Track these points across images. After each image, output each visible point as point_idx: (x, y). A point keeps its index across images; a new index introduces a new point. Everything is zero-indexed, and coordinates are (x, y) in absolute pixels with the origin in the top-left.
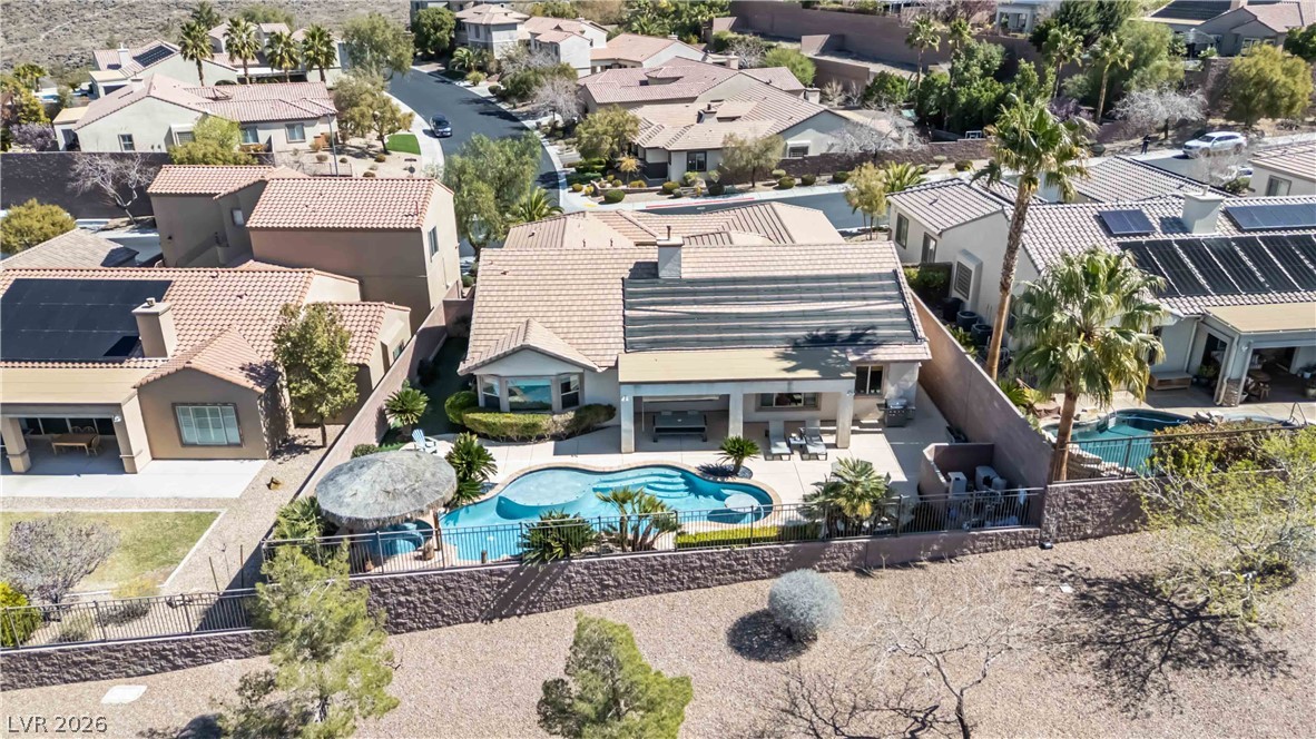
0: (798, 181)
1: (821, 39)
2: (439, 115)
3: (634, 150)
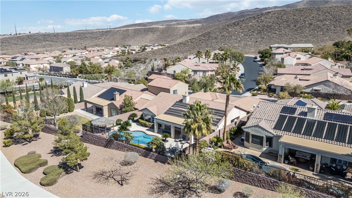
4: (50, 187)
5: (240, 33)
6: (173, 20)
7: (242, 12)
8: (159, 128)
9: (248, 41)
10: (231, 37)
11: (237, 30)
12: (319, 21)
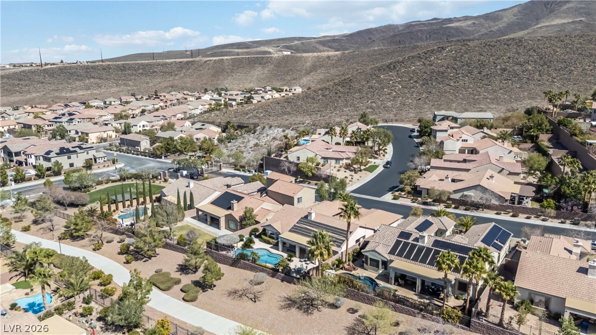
0: (453, 206)
1: (564, 152)
4: (193, 303)
5: (397, 84)
6: (296, 38)
7: (411, 25)
8: (283, 246)
9: (408, 98)
10: (383, 89)
11: (392, 78)
12: (517, 65)
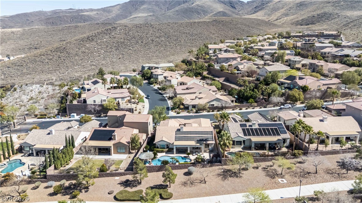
0: (211, 111)
1: (223, 78)
2: (148, 94)
3: (183, 104)
5: (100, 50)
